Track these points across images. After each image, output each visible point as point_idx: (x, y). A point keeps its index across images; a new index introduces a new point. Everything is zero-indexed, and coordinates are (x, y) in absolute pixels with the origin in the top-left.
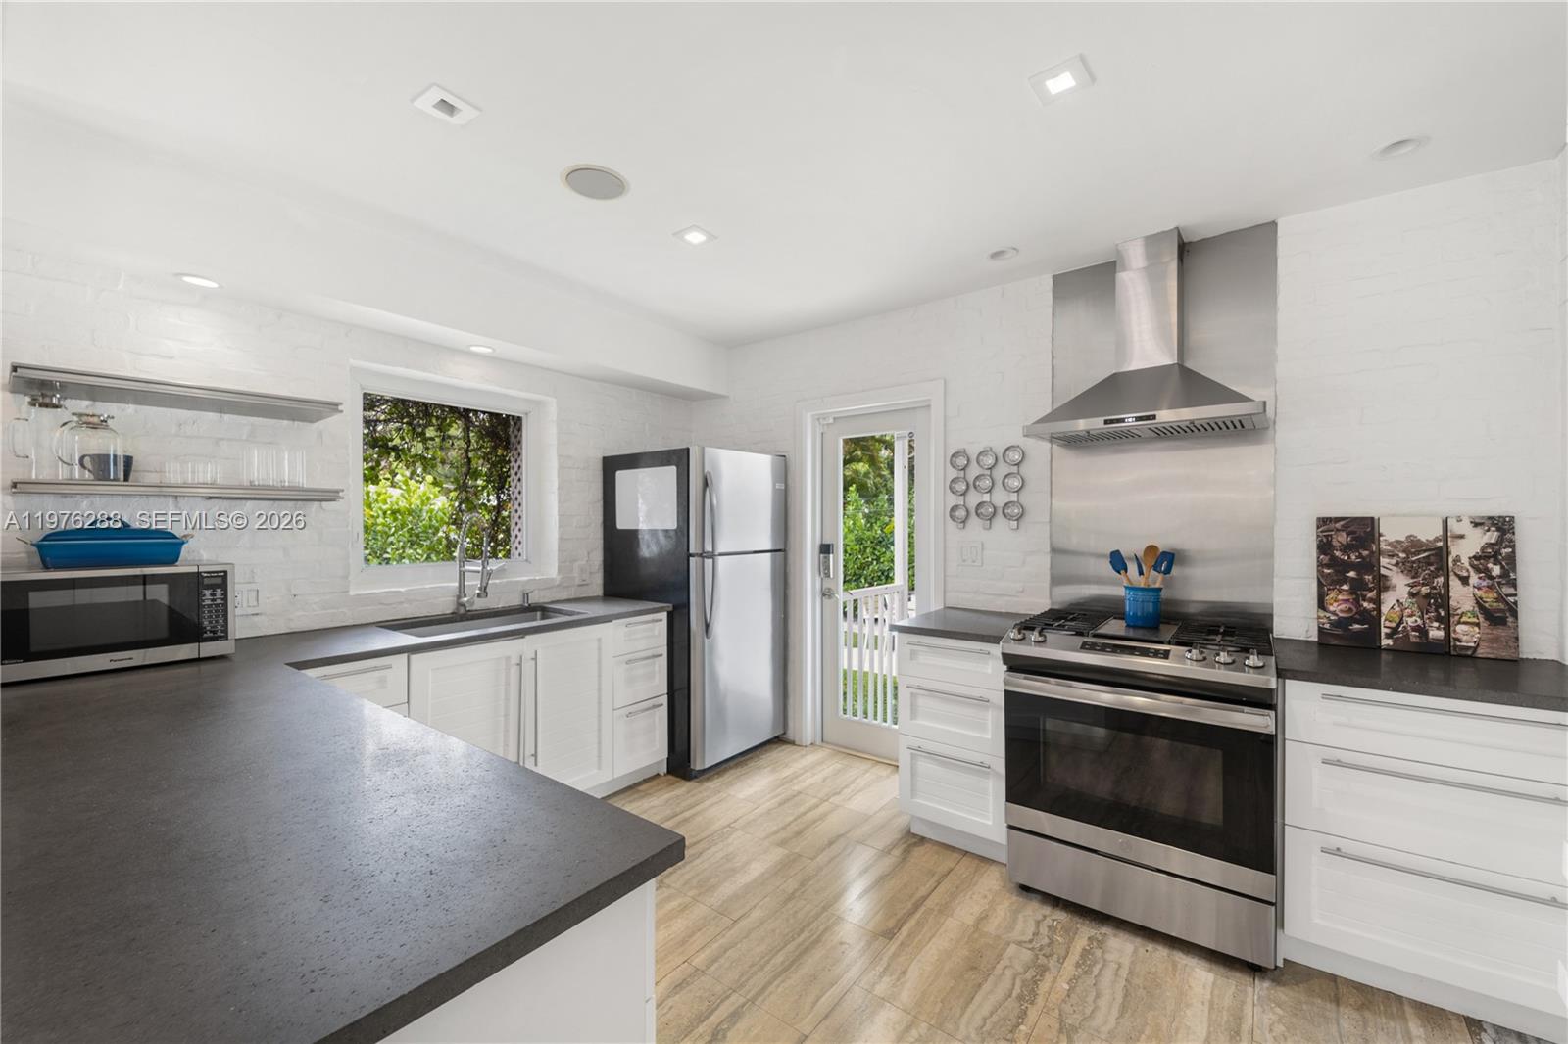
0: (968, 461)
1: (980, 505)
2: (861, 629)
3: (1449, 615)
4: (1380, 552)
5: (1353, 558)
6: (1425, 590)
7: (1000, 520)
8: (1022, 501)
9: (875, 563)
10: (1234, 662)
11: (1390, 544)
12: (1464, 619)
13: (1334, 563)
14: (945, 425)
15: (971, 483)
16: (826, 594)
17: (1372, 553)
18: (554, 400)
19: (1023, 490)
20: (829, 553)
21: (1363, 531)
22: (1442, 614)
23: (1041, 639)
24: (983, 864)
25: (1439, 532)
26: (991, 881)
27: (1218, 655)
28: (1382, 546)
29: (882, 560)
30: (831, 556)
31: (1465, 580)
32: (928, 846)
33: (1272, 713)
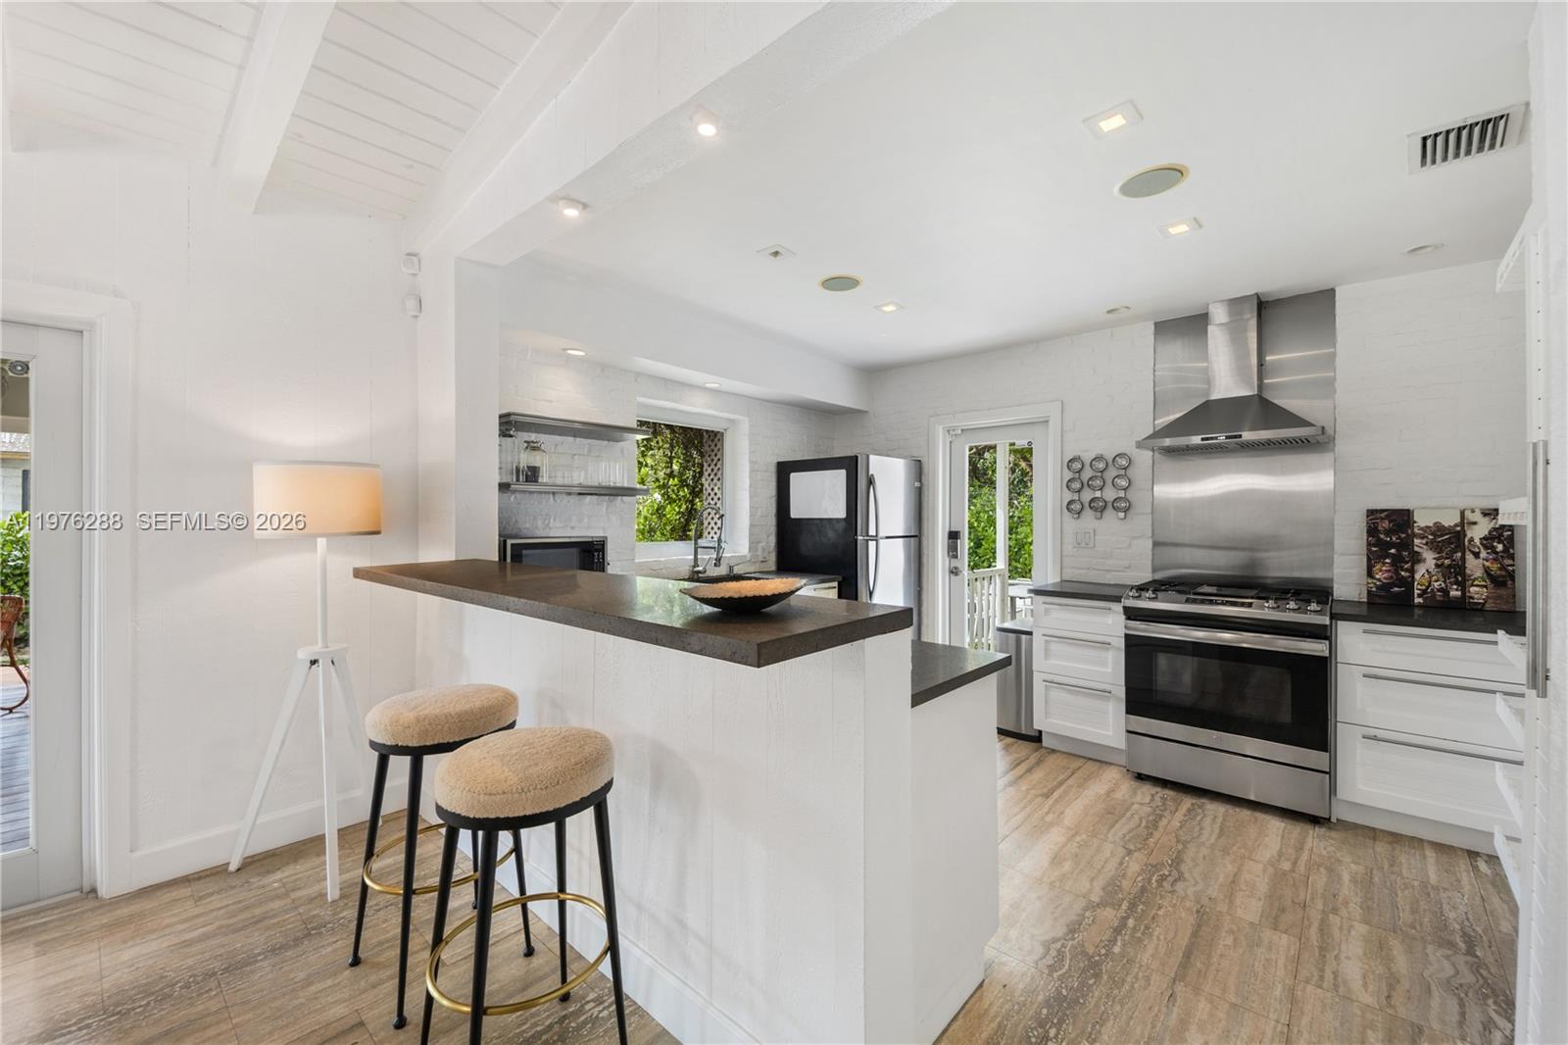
0: (1083, 466)
1: (1092, 500)
3: (1464, 580)
4: (1415, 535)
5: (1394, 539)
6: (1447, 562)
7: (1109, 511)
8: (1128, 497)
10: (1299, 608)
11: (1422, 529)
12: (1476, 583)
13: (1379, 543)
14: (1062, 436)
15: (1085, 482)
16: (955, 571)
17: (1408, 535)
18: (747, 419)
19: (1129, 487)
20: (957, 539)
21: (1401, 519)
22: (1460, 579)
23: (1154, 597)
25: (1458, 520)
27: (1288, 604)
28: (1416, 530)
30: (959, 541)
31: (1477, 555)
33: (1327, 642)
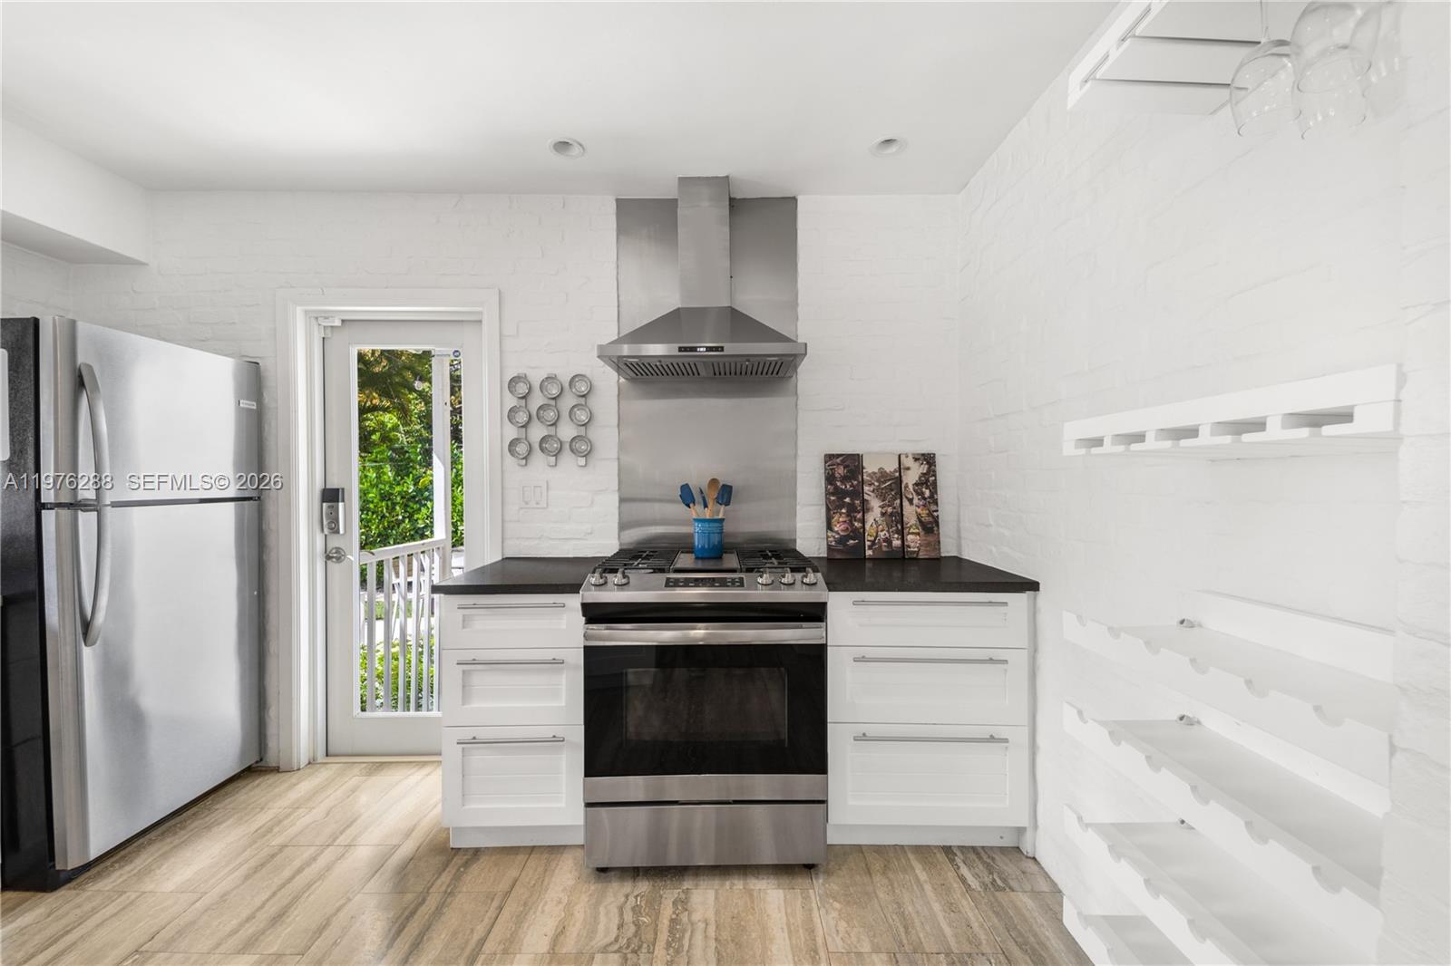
0: (530, 389)
1: (544, 440)
2: (388, 597)
4: (864, 482)
5: (848, 486)
6: (890, 510)
7: (566, 455)
8: (590, 436)
9: (407, 521)
10: (795, 582)
11: (869, 476)
12: (912, 530)
13: (836, 491)
14: (501, 345)
15: (534, 413)
16: (334, 556)
17: (859, 482)
19: (590, 423)
20: (337, 501)
21: (853, 465)
23: (624, 581)
24: (553, 856)
25: (896, 466)
26: (566, 874)
27: (784, 577)
28: (865, 477)
29: (416, 516)
30: (341, 504)
31: (911, 501)
32: (484, 861)
33: (823, 624)
